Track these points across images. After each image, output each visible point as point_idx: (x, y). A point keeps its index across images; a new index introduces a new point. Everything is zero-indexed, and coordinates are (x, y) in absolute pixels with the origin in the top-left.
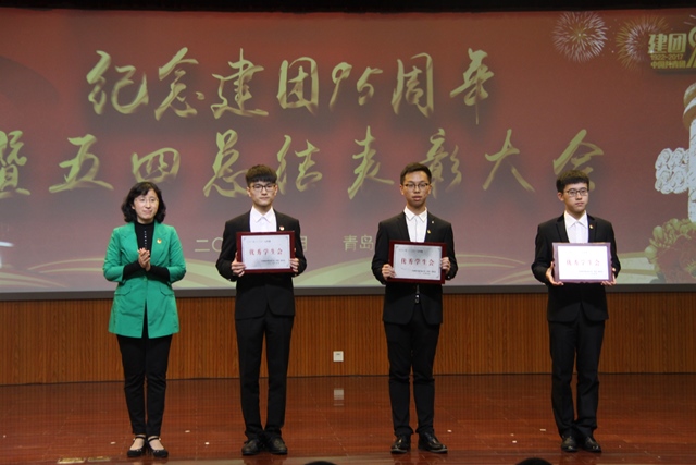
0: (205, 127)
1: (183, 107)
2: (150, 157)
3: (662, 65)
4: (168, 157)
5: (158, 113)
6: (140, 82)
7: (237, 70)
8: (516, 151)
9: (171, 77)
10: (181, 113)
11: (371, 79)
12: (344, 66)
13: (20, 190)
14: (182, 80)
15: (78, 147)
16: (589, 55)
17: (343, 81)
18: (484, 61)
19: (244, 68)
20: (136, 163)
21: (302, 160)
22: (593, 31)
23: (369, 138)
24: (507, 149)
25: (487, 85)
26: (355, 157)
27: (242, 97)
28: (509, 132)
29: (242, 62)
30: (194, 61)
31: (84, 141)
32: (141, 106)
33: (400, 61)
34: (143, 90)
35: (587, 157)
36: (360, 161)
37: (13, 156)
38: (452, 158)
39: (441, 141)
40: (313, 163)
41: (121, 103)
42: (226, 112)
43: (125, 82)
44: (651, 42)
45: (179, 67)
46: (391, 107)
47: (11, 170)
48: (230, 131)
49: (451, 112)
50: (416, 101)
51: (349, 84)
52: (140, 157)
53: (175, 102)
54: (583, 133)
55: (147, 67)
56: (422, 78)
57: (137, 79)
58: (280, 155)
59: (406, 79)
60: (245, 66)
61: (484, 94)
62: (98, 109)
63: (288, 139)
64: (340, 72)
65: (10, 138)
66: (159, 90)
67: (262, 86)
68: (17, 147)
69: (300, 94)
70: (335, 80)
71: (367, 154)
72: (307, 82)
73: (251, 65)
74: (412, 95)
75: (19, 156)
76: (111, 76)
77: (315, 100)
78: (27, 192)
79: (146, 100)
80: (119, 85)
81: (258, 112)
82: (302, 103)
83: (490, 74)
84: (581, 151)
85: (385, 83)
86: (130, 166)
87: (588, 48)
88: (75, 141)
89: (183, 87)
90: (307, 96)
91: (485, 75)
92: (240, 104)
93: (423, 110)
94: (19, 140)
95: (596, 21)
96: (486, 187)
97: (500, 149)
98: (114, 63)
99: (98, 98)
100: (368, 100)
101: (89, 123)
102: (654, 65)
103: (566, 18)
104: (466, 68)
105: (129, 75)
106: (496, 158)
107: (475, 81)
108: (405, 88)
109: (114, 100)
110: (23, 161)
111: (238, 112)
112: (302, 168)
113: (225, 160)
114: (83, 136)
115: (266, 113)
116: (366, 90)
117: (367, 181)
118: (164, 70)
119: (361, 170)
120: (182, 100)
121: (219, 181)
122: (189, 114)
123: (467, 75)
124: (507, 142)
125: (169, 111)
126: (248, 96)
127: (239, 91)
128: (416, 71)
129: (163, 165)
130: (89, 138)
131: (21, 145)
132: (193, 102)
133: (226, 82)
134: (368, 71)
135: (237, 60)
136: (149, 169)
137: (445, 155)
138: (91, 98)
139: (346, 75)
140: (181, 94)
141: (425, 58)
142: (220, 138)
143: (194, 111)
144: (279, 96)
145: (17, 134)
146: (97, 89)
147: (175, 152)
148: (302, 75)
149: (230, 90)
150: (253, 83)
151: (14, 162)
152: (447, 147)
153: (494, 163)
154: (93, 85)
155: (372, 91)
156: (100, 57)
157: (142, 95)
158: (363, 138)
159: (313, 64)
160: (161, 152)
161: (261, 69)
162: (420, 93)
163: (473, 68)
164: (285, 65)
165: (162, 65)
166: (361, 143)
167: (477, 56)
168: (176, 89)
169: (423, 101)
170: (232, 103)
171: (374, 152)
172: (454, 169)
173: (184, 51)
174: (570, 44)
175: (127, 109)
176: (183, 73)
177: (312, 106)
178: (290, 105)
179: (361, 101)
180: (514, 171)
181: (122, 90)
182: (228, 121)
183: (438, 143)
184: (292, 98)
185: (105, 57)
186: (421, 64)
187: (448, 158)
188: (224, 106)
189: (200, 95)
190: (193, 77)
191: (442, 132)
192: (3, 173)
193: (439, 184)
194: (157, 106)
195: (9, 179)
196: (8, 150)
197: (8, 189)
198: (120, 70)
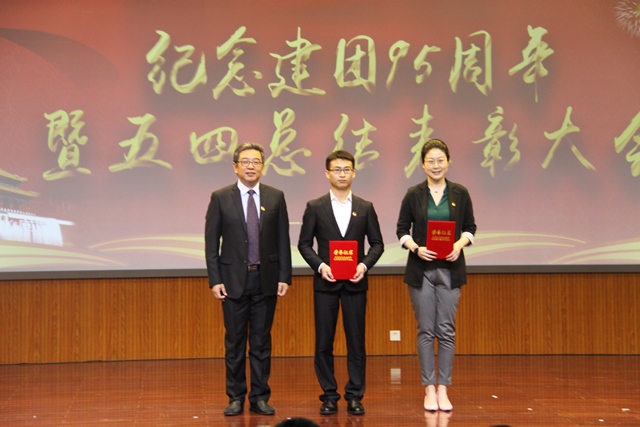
0: (264, 105)
1: (240, 86)
2: (208, 136)
4: (226, 137)
5: (216, 92)
6: (199, 62)
7: (295, 49)
8: (576, 129)
9: (229, 56)
10: (239, 92)
11: (429, 57)
12: (402, 45)
13: (81, 170)
14: (240, 59)
15: (138, 127)
17: (401, 60)
18: (544, 38)
19: (302, 47)
20: (195, 141)
21: (359, 138)
23: (427, 116)
24: (567, 127)
25: (547, 62)
26: (412, 135)
27: (299, 76)
28: (569, 110)
29: (300, 40)
30: (251, 40)
31: (144, 121)
32: (200, 86)
33: (458, 39)
34: (202, 69)
36: (417, 139)
37: (74, 135)
38: (511, 137)
39: (500, 119)
40: (370, 142)
41: (181, 81)
42: (284, 91)
43: (184, 61)
45: (237, 46)
46: (449, 86)
47: (72, 150)
48: (288, 110)
49: (509, 89)
50: (474, 79)
51: (406, 63)
52: (198, 136)
53: (234, 82)
56: (480, 56)
57: (195, 58)
58: (337, 134)
59: (464, 57)
60: (303, 45)
61: (544, 72)
62: (157, 88)
63: (345, 118)
64: (396, 53)
65: (71, 117)
66: (217, 69)
67: (320, 65)
68: (78, 127)
69: (357, 73)
70: (392, 58)
71: (424, 132)
72: (365, 60)
73: (308, 43)
74: (470, 73)
75: (80, 135)
76: (170, 55)
77: (372, 79)
78: (87, 171)
79: (204, 80)
80: (178, 64)
81: (316, 91)
82: (359, 81)
83: (551, 52)
85: (444, 62)
86: (188, 144)
88: (134, 121)
89: (241, 66)
90: (365, 74)
91: (545, 52)
92: (297, 82)
93: (481, 88)
94: (81, 119)
96: (545, 165)
97: (558, 127)
98: (175, 41)
99: (157, 77)
100: (426, 79)
101: (150, 102)
104: (525, 45)
105: (188, 55)
106: (556, 136)
107: (534, 58)
108: (463, 66)
109: (173, 79)
110: (84, 140)
111: (296, 91)
112: (359, 147)
113: (282, 139)
114: (142, 115)
115: (323, 92)
116: (424, 68)
118: (222, 50)
119: (418, 149)
120: (240, 79)
121: (277, 160)
122: (247, 94)
123: (526, 52)
124: (567, 120)
125: (227, 91)
126: (306, 75)
127: (296, 70)
128: (475, 49)
129: (221, 143)
130: (149, 118)
131: (82, 124)
132: (252, 81)
133: (284, 61)
134: (426, 49)
135: (294, 38)
136: (207, 148)
137: (504, 133)
138: (151, 77)
139: (403, 53)
140: (239, 73)
141: (483, 36)
142: (277, 117)
143: (251, 90)
144: (336, 75)
145: (78, 113)
146: (156, 68)
147: (233, 131)
149: (287, 69)
150: (311, 62)
151: (75, 142)
152: (505, 125)
153: (554, 141)
154: (153, 65)
155: (429, 69)
156: (159, 37)
157: (201, 75)
158: (420, 116)
159: (371, 43)
160: (219, 131)
161: (318, 47)
162: (478, 71)
163: (532, 45)
165: (221, 44)
166: (418, 122)
167: (536, 33)
168: (234, 68)
169: (481, 79)
171: (431, 131)
172: (513, 147)
173: (242, 30)
174: (632, 20)
175: (185, 89)
176: (241, 52)
177: (370, 84)
178: (347, 84)
179: (419, 79)
180: (574, 149)
181: (181, 70)
182: (286, 99)
183: (496, 121)
184: (350, 77)
185: (165, 37)
186: (480, 41)
187: (506, 136)
188: (282, 84)
189: (258, 75)
190: (251, 56)
191: (500, 110)
192: (64, 152)
193: (497, 163)
194: (215, 86)
195: (70, 158)
196: (69, 130)
197: (70, 168)
198: (180, 49)
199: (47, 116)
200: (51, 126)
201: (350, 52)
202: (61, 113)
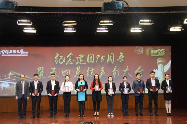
0: (75, 66)
1: (71, 63)
2: (65, 71)
3: (153, 55)
4: (68, 71)
5: (67, 64)
7: (80, 56)
8: (129, 70)
9: (69, 58)
10: (70, 64)
11: (103, 58)
12: (99, 56)
13: (43, 77)
15: (53, 70)
16: (141, 53)
17: (98, 58)
18: (123, 54)
19: (81, 56)
20: (63, 72)
21: (91, 71)
22: (141, 50)
23: (103, 68)
24: (127, 69)
25: (123, 58)
26: (101, 71)
27: (81, 61)
28: (127, 66)
29: (81, 55)
30: (73, 55)
31: (54, 69)
32: (64, 63)
33: (108, 55)
34: (64, 60)
35: (141, 71)
36: (102, 72)
37: (42, 71)
38: (118, 71)
39: (116, 68)
40: (93, 72)
42: (78, 63)
43: (61, 58)
44: (151, 51)
45: (70, 56)
46: (107, 62)
47: (42, 74)
48: (79, 67)
49: (117, 63)
50: (111, 61)
51: (99, 58)
52: (63, 71)
53: (70, 62)
54: (140, 67)
55: (65, 56)
56: (112, 57)
57: (63, 58)
58: (88, 71)
59: (109, 58)
60: (82, 56)
61: (123, 60)
62: (56, 63)
63: (89, 68)
64: (98, 56)
65: (42, 68)
66: (67, 60)
67: (85, 59)
68: (43, 70)
69: (91, 60)
70: (97, 58)
71: (103, 70)
72: (92, 58)
73: (83, 55)
74: (110, 60)
76: (59, 57)
77: (94, 61)
78: (44, 78)
79: (65, 62)
81: (84, 63)
83: (124, 57)
84: (140, 70)
85: (106, 58)
86: (62, 73)
87: (140, 52)
88: (52, 69)
89: (71, 59)
90: (92, 60)
91: (123, 57)
92: (81, 62)
93: (112, 63)
94: (43, 69)
95: (142, 48)
97: (126, 70)
98: (59, 55)
99: (56, 61)
100: (103, 61)
101: (55, 65)
102: (152, 55)
103: (137, 47)
104: (120, 56)
106: (125, 71)
107: (121, 58)
108: (109, 59)
109: (59, 62)
110: (44, 72)
112: (91, 73)
113: (78, 72)
114: (54, 68)
116: (103, 59)
117: (103, 75)
118: (68, 57)
119: (102, 73)
121: (77, 75)
123: (120, 57)
124: (127, 68)
125: (68, 63)
126: (82, 61)
127: (80, 60)
128: (111, 56)
129: (67, 72)
130: (55, 68)
132: (73, 62)
133: (78, 58)
134: (103, 56)
135: (80, 54)
136: (65, 73)
137: (116, 70)
138: (55, 61)
139: (99, 57)
140: (71, 60)
141: (113, 54)
142: (77, 68)
143: (73, 63)
144: (87, 61)
145: (43, 68)
146: (56, 60)
147: (70, 70)
148: (91, 57)
149: (79, 60)
150: (83, 58)
152: (117, 69)
153: (125, 72)
154: (56, 59)
155: (103, 60)
156: (57, 54)
157: (64, 61)
158: (102, 68)
159: (93, 55)
160: (67, 70)
161: (84, 56)
162: (112, 60)
164: (88, 55)
165: (67, 55)
167: (122, 54)
168: (70, 59)
169: (112, 61)
170: (79, 62)
171: (104, 70)
172: (118, 73)
173: (71, 53)
174: (137, 52)
175: (61, 63)
176: (71, 57)
177: (93, 62)
178: (89, 62)
179: (102, 61)
180: (128, 73)
181: (60, 60)
182: (79, 65)
183: (115, 68)
184: (90, 61)
185: (58, 54)
186: (112, 55)
187: (117, 71)
188: (78, 62)
189: (74, 61)
190: (73, 58)
191: (116, 66)
192: (40, 74)
193: (115, 76)
194: (66, 63)
195: (41, 75)
196: (41, 70)
197: (41, 77)
198: (60, 57)
199: (38, 68)
200: (38, 70)
201: (90, 57)
202: (40, 68)
